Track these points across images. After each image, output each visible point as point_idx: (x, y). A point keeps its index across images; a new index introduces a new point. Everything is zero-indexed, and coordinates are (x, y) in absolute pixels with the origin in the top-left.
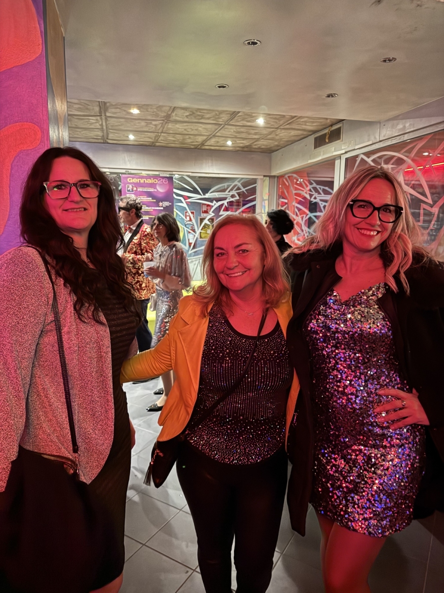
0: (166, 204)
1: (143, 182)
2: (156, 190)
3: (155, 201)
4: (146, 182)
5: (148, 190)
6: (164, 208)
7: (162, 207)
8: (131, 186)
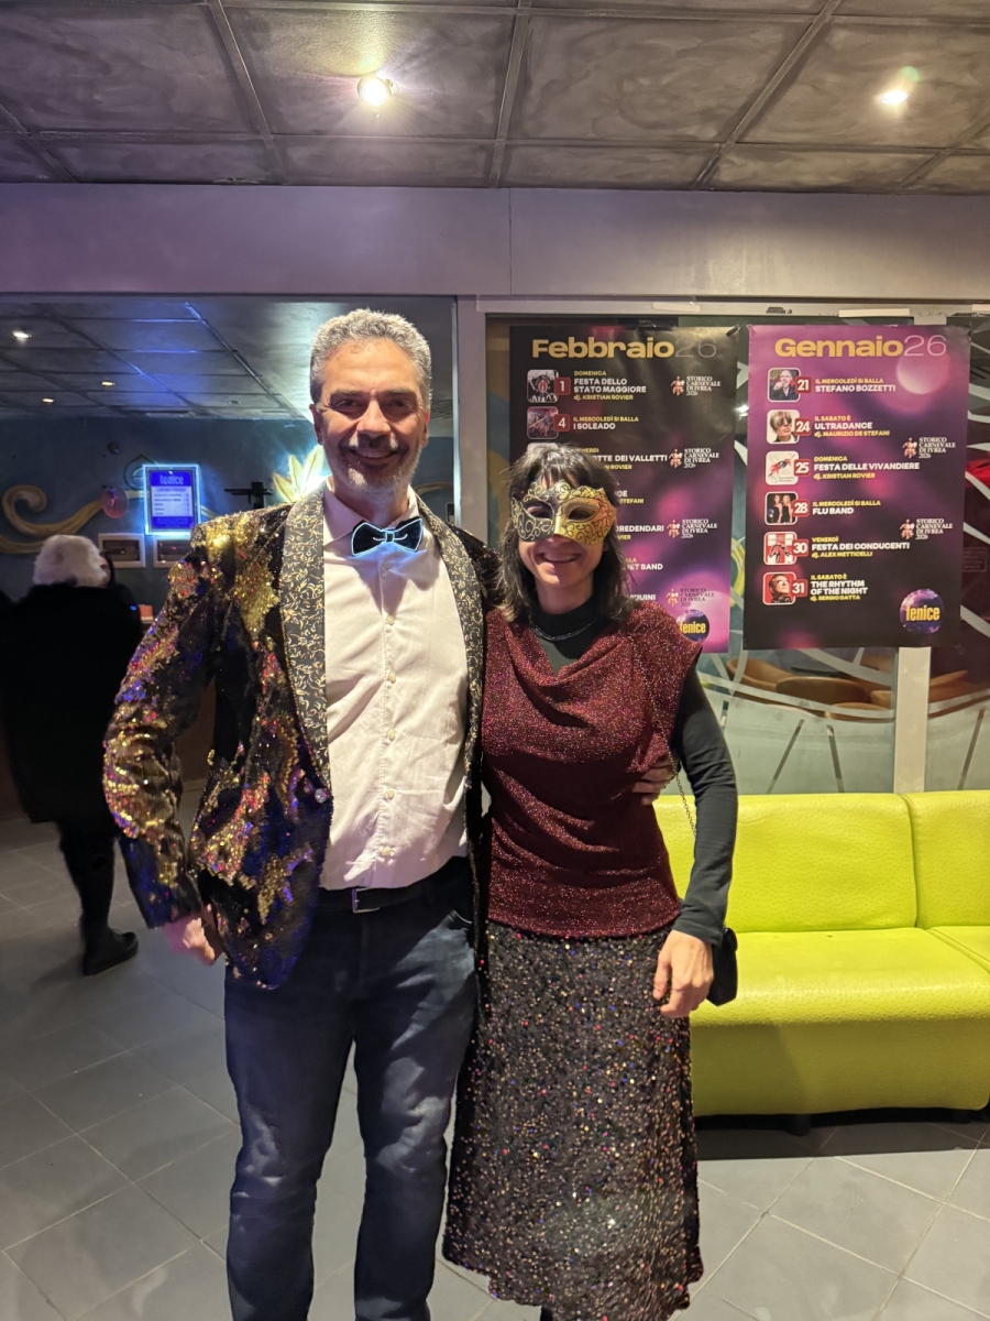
0: (935, 445)
1: (840, 354)
2: (892, 387)
3: (887, 433)
4: (852, 354)
5: (859, 388)
6: (923, 462)
7: (915, 459)
8: (786, 375)
